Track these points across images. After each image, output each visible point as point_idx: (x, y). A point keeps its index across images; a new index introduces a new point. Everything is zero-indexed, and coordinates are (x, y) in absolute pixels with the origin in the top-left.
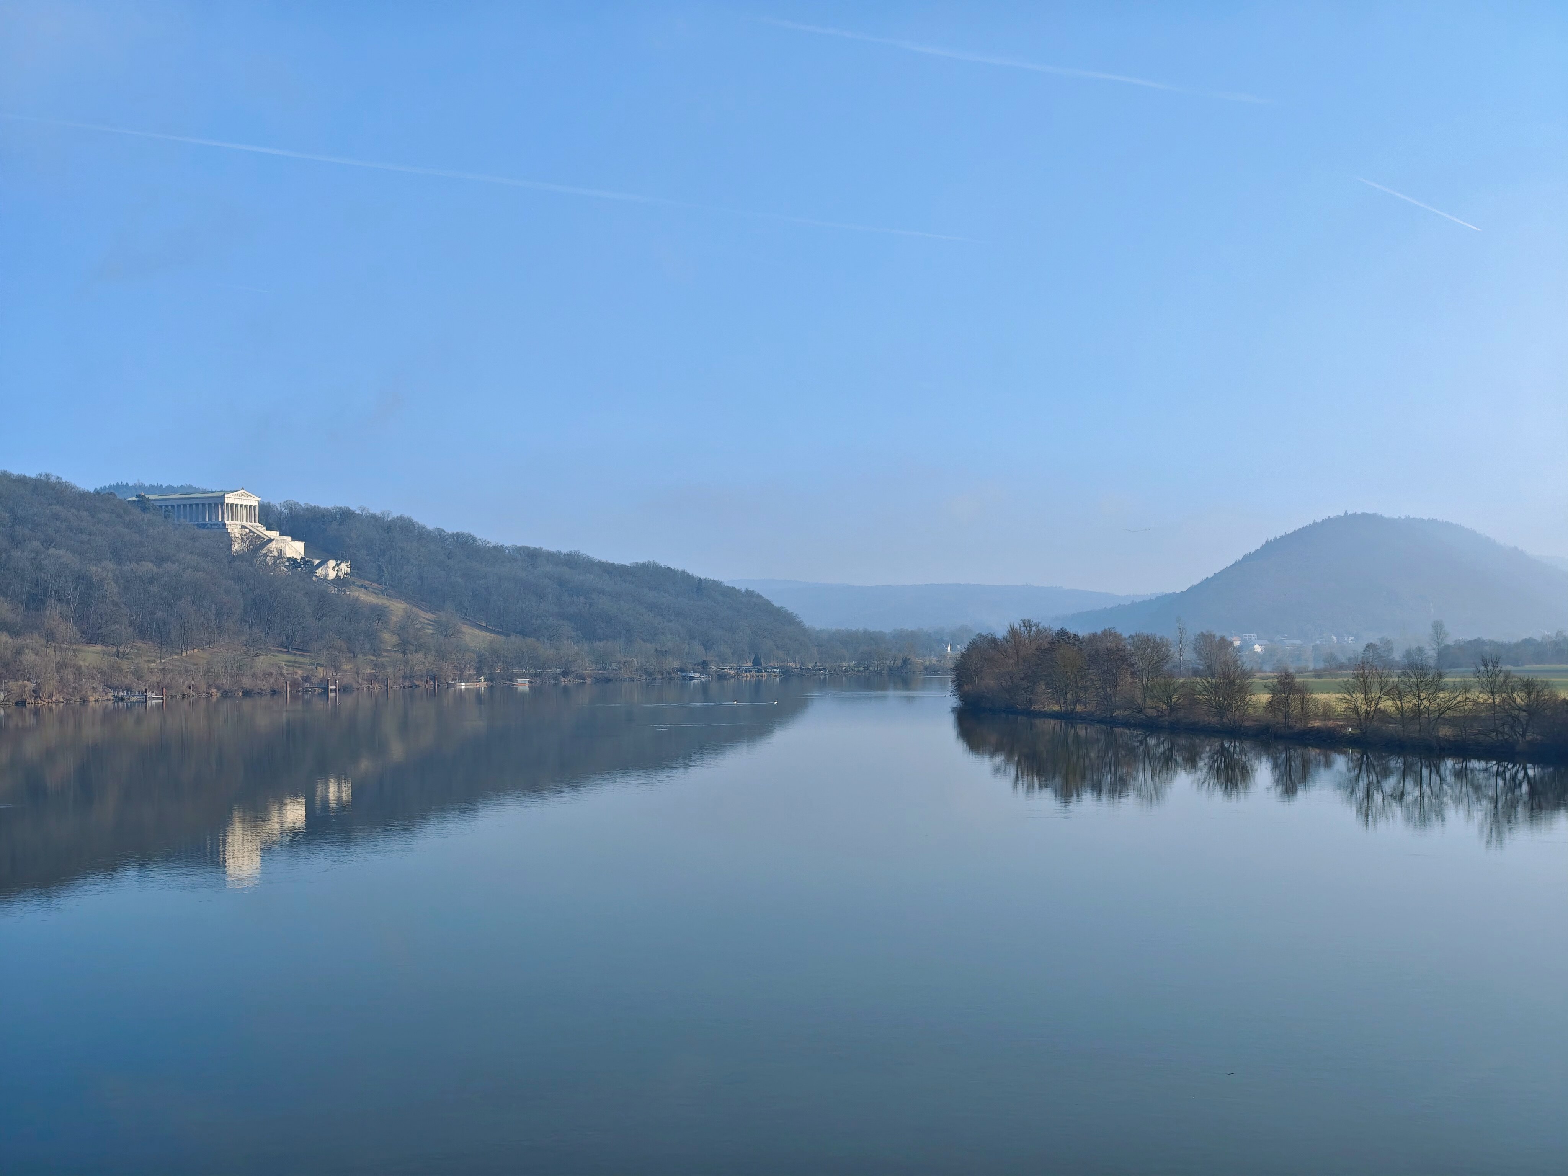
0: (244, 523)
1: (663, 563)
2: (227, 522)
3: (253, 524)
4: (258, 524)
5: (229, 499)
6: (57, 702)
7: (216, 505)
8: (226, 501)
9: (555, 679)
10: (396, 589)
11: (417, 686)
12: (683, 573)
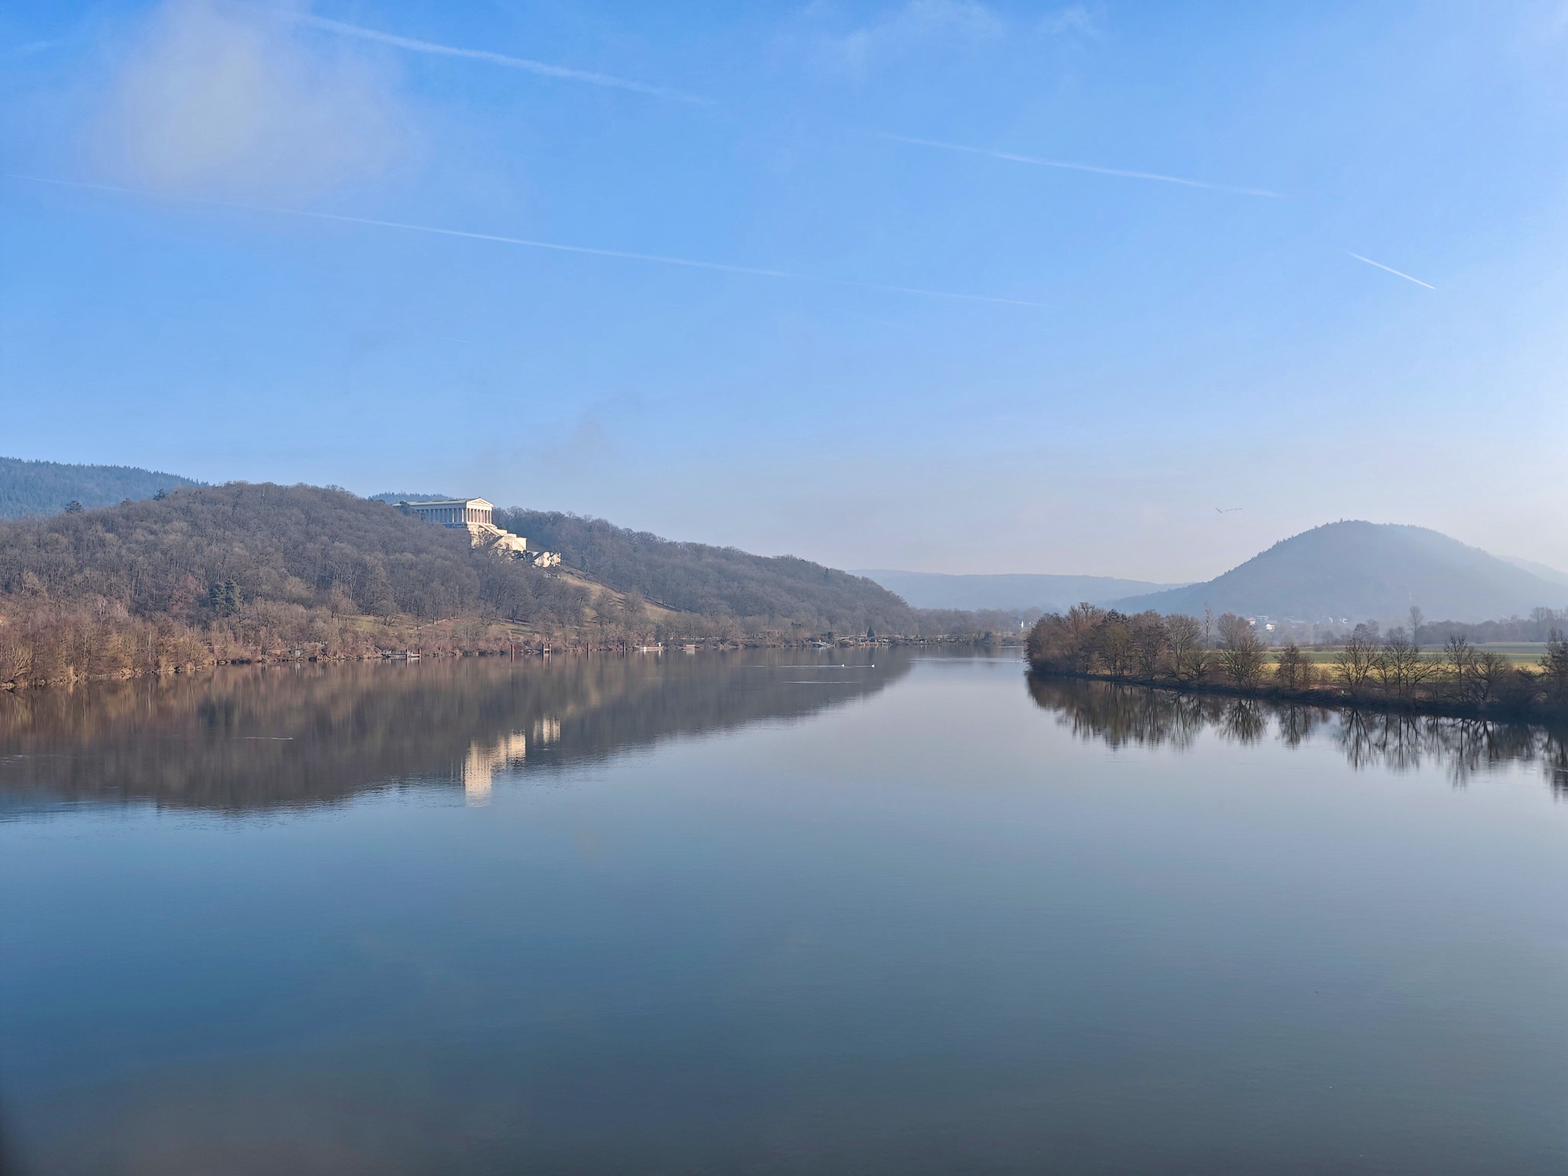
0: (481, 524)
2: (468, 523)
3: (486, 524)
4: (491, 524)
5: (470, 505)
6: (339, 659)
7: (460, 509)
8: (468, 507)
9: (715, 645)
10: (593, 574)
11: (610, 650)
12: (814, 564)
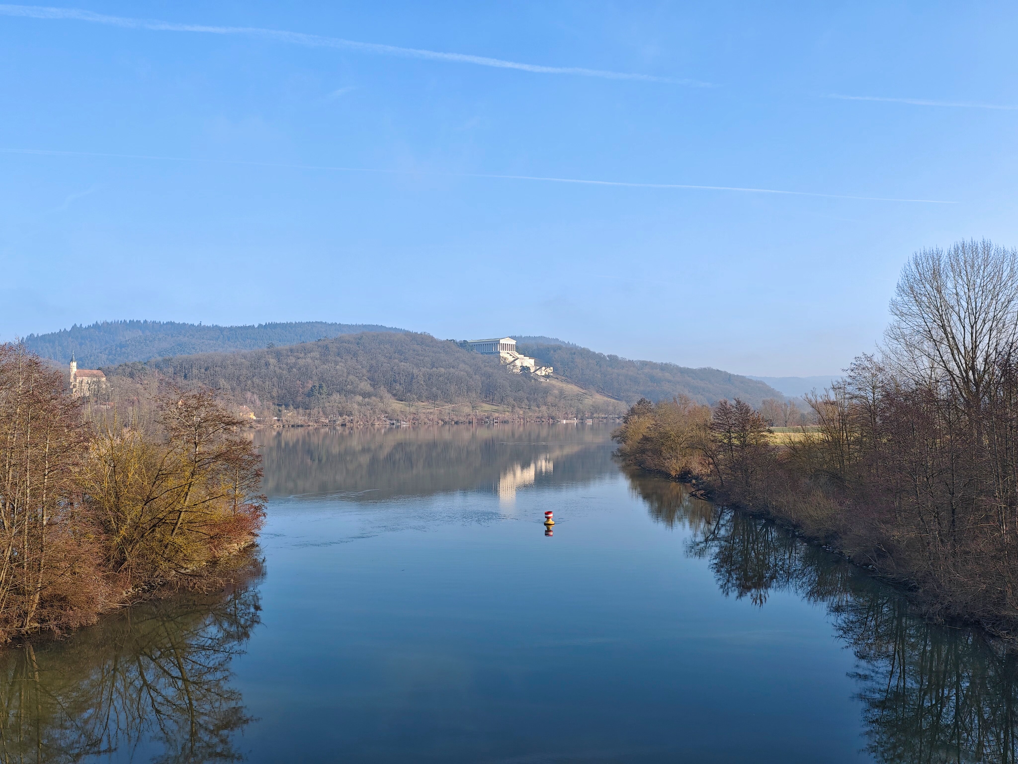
0: (509, 352)
1: (715, 368)
2: (501, 351)
3: (513, 352)
4: (515, 352)
5: (502, 341)
7: (497, 344)
8: (501, 343)
9: (613, 420)
11: (543, 421)
12: (725, 372)
